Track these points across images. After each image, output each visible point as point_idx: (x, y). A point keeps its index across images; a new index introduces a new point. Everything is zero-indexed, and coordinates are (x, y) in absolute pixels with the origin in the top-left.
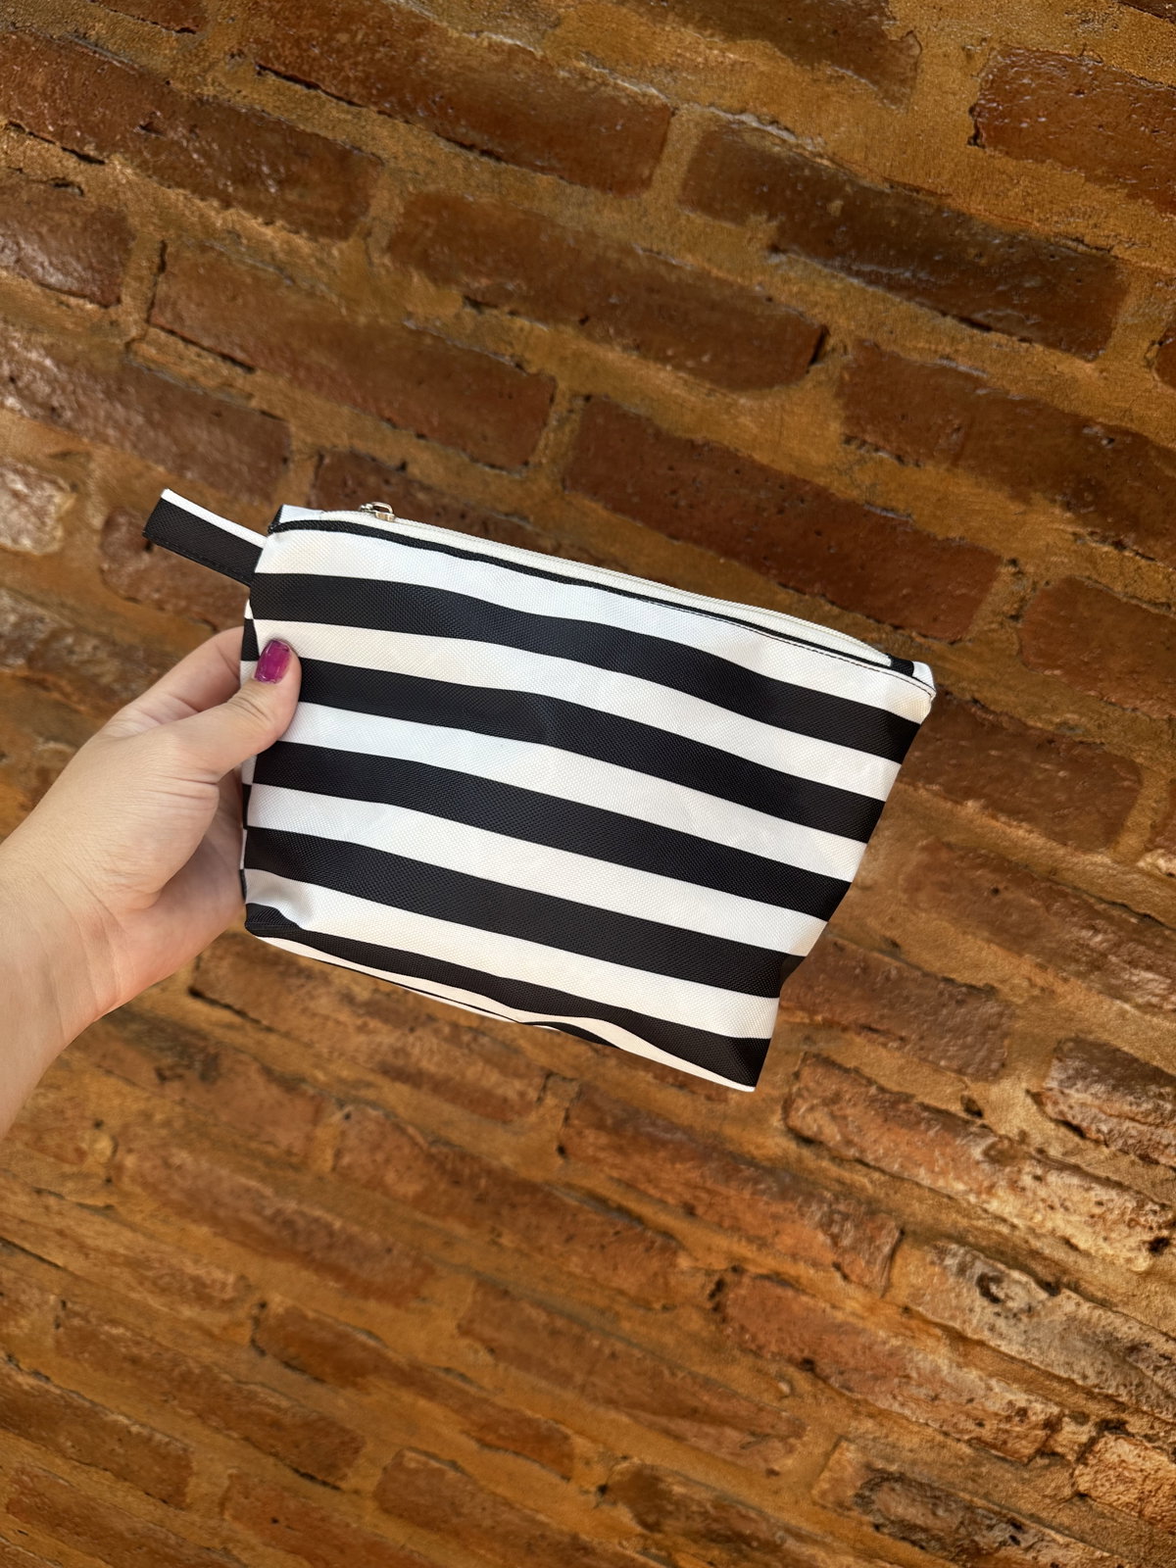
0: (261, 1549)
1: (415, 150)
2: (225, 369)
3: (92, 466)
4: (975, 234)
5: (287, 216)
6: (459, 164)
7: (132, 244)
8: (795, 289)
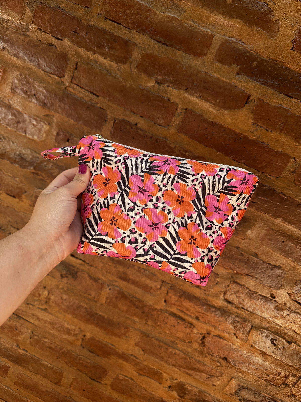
0: (80, 397)
1: (145, 42)
2: (91, 96)
3: (54, 119)
4: (291, 73)
5: (110, 57)
6: (156, 47)
7: (69, 62)
8: (243, 84)
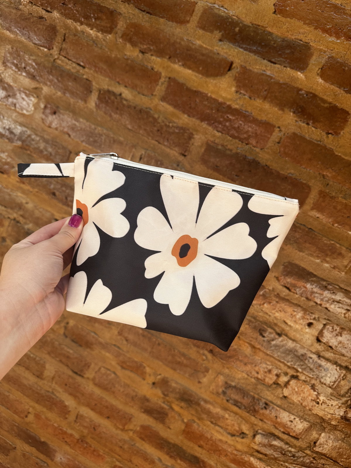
0: (62, 393)
1: (130, 11)
3: (43, 91)
4: (274, 38)
5: (96, 27)
6: (141, 16)
7: (57, 34)
8: (225, 51)
